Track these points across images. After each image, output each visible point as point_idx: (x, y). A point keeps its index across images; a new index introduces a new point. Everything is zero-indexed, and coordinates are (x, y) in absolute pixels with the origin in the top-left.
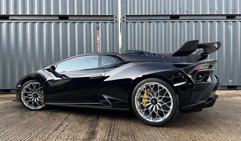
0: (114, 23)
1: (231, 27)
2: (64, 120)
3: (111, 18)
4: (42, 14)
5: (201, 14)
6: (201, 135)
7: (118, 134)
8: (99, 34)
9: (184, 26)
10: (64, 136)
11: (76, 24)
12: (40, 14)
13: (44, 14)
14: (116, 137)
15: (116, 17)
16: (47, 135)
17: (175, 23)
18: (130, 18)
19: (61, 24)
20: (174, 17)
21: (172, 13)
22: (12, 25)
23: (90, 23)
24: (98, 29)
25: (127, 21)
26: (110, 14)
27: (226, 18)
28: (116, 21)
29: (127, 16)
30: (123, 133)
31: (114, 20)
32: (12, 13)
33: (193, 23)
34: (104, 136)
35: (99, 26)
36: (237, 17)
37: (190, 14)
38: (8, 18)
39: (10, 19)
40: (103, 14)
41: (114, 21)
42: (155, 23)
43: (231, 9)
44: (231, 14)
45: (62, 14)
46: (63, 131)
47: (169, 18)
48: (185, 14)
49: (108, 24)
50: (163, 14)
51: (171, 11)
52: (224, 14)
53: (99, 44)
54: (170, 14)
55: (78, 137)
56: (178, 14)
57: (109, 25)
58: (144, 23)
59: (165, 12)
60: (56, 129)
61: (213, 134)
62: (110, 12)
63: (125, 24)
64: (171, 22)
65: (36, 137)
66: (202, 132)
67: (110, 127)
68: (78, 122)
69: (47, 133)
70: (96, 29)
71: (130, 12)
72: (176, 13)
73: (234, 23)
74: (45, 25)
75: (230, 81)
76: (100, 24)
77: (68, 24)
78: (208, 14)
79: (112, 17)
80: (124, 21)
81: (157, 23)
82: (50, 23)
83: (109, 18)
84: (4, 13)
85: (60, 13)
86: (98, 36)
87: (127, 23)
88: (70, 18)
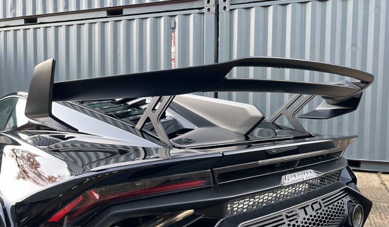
0: (203, 13)
3: (198, 4)
8: (174, 39)
11: (135, 23)
13: (84, 8)
19: (109, 25)
23: (158, 19)
24: (174, 28)
25: (233, 7)
28: (209, 10)
31: (203, 8)
35: (175, 23)
38: (36, 22)
39: (38, 22)
41: (204, 10)
49: (191, 17)
53: (174, 59)
57: (195, 18)
58: (269, 7)
63: (227, 14)
70: (170, 30)
76: (177, 19)
77: (122, 24)
79: (202, 1)
82: (93, 24)
83: (196, 5)
84: (29, 13)
85: (109, 4)
86: (173, 43)
87: (231, 10)
88: (125, 12)
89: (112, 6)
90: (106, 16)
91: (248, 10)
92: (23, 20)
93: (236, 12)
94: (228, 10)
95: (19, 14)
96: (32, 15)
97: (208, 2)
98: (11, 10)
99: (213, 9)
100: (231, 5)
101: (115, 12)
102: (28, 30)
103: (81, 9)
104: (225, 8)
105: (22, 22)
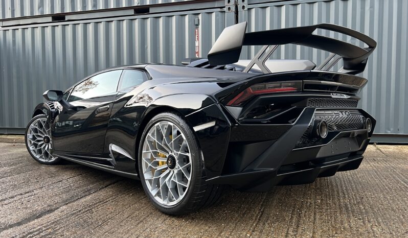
0: (224, 12)
3: (220, 3)
8: (198, 34)
11: (161, 20)
12: (107, 8)
18: (256, 0)
19: (137, 22)
22: (69, 29)
23: (183, 17)
25: (250, 6)
28: (229, 9)
31: (224, 7)
32: (68, 9)
35: (199, 20)
38: (64, 19)
39: (66, 19)
41: (225, 9)
45: (139, 3)
49: (214, 15)
57: (217, 16)
70: (194, 27)
76: (200, 17)
77: (149, 21)
82: (121, 22)
83: (217, 4)
84: (58, 11)
85: (136, 2)
86: (197, 38)
87: (249, 9)
88: (151, 11)
89: (139, 5)
90: (133, 14)
91: (264, 9)
92: (51, 18)
93: (253, 11)
94: (246, 9)
95: (47, 11)
96: (60, 12)
97: (229, 2)
98: (39, 8)
99: (233, 9)
100: (249, 4)
101: (142, 10)
102: (56, 27)
103: (109, 8)
104: (243, 7)
105: (50, 19)
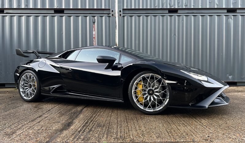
0: (110, 16)
1: (231, 21)
2: (45, 112)
3: (107, 12)
4: (37, 8)
5: (200, 7)
6: (178, 127)
7: (94, 125)
8: (95, 27)
9: (183, 20)
10: (37, 127)
11: (72, 18)
12: (35, 8)
13: (39, 7)
14: (90, 128)
15: (112, 11)
16: (20, 126)
17: (173, 17)
18: (127, 12)
19: (56, 18)
20: (173, 11)
21: (170, 6)
22: (7, 19)
23: (86, 17)
24: (94, 23)
25: (124, 15)
26: (106, 7)
27: (226, 12)
28: (113, 15)
29: (124, 9)
30: (99, 125)
31: (110, 14)
33: (192, 17)
34: (78, 127)
35: (95, 20)
36: (238, 11)
37: (188, 7)
38: (3, 12)
39: (5, 12)
40: (99, 8)
41: (110, 15)
42: (153, 17)
43: (232, 3)
44: (232, 7)
45: (57, 7)
46: (39, 122)
47: (167, 12)
48: (184, 7)
49: (104, 18)
50: (161, 7)
51: (169, 5)
52: (224, 7)
53: (95, 38)
54: (169, 7)
55: (51, 128)
56: (176, 7)
57: (106, 18)
58: (141, 17)
59: (163, 5)
60: (33, 121)
61: (192, 127)
62: (106, 5)
63: (121, 18)
64: (170, 16)
65: (9, 127)
66: (180, 125)
67: (89, 119)
68: (58, 114)
69: (21, 124)
70: (92, 23)
71: (127, 6)
72: (174, 6)
73: (234, 16)
74: (40, 19)
75: (230, 77)
76: (96, 18)
77: (64, 18)
78: (208, 7)
79: (109, 11)
80: (120, 15)
81: (155, 17)
83: (105, 12)
86: (94, 29)
88: (65, 12)
89: (58, 8)
91: (131, 17)
93: (126, 18)
94: (122, 16)
96: (1, 8)
